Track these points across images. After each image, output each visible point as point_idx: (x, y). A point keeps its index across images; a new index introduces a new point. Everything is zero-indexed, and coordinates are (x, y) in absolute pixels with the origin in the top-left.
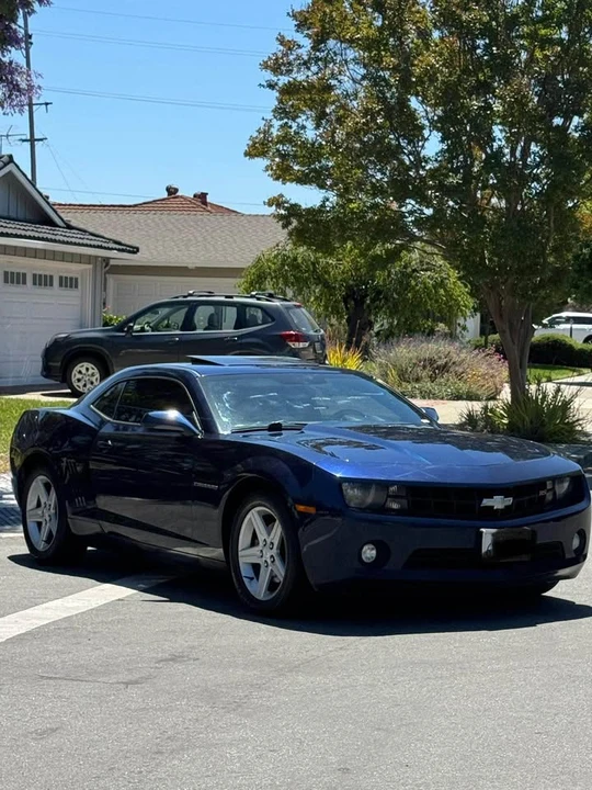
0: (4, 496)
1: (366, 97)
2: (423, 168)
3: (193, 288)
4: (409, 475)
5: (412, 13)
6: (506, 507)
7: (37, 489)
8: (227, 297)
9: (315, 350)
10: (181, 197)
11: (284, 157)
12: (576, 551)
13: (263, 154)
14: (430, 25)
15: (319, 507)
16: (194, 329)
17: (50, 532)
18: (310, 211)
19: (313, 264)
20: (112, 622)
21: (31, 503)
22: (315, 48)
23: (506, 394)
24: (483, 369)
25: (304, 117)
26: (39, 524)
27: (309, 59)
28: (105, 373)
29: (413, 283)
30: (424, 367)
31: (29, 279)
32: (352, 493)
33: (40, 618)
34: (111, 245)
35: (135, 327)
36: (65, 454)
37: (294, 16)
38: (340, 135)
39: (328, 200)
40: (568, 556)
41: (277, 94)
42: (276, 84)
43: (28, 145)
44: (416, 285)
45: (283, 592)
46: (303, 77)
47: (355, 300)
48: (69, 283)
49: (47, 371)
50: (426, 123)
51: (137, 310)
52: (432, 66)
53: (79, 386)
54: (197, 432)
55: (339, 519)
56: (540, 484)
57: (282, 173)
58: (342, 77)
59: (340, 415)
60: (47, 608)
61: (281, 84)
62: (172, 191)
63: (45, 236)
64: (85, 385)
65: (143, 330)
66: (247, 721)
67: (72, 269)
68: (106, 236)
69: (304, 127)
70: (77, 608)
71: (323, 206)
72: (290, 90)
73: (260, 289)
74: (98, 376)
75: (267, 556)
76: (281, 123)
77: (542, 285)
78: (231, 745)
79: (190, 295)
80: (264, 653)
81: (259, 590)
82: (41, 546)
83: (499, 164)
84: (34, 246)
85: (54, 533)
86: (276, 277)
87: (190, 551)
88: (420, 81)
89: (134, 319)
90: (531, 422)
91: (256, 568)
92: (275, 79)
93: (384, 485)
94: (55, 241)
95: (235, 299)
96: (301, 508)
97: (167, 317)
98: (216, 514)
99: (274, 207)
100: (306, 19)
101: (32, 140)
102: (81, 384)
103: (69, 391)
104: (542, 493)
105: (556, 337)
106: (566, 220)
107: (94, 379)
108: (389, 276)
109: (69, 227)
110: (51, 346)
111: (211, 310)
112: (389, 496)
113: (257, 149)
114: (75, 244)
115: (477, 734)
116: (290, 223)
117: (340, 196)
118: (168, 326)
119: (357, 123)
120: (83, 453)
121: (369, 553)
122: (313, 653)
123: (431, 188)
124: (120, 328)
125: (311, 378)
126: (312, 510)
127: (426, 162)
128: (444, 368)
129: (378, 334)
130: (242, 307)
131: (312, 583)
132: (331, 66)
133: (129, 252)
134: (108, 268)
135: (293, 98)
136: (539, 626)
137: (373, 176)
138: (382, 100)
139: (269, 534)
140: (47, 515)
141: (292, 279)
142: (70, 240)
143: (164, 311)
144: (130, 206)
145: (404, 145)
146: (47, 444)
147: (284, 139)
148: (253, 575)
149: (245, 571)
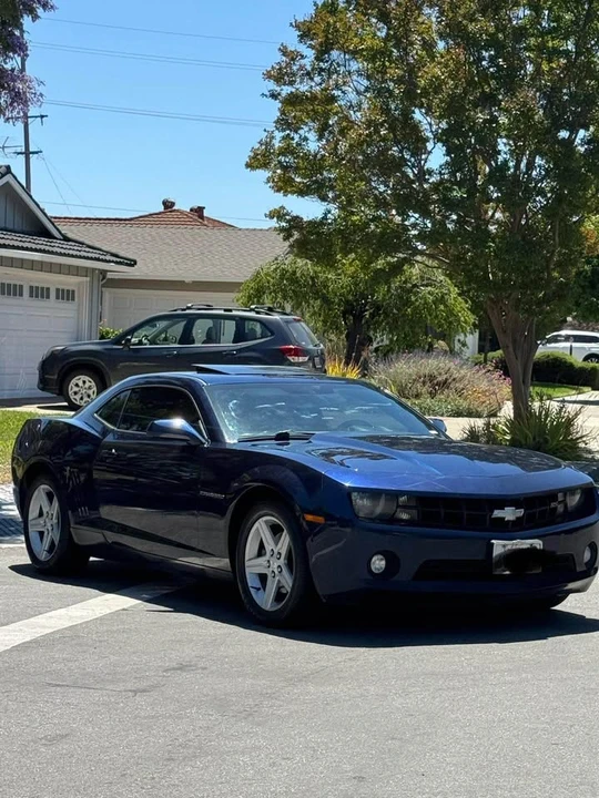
0: (4, 507)
1: (369, 109)
2: (426, 181)
3: (191, 301)
4: (419, 486)
5: (417, 23)
6: (517, 518)
7: (39, 498)
8: (225, 310)
9: (314, 366)
10: (178, 211)
11: (285, 168)
12: (586, 564)
13: (265, 166)
14: (435, 36)
15: (328, 517)
16: (193, 342)
17: (52, 543)
18: (312, 223)
19: (312, 278)
20: (118, 631)
21: (33, 512)
22: (319, 58)
23: (508, 410)
24: (484, 385)
25: (306, 129)
26: (41, 534)
27: (313, 70)
28: (102, 386)
29: (413, 299)
30: (424, 383)
31: (26, 291)
32: (362, 504)
33: (44, 627)
34: (108, 258)
35: (133, 340)
36: (67, 463)
37: (297, 27)
38: (343, 146)
39: (329, 212)
40: (579, 569)
41: (280, 105)
42: (279, 94)
43: (23, 157)
44: (416, 300)
45: (290, 604)
46: (306, 88)
47: (354, 316)
48: (66, 295)
49: (44, 383)
50: (430, 135)
51: (133, 324)
52: (438, 78)
53: (76, 399)
54: (203, 441)
55: (348, 530)
56: (551, 496)
57: (283, 185)
58: (347, 88)
59: (347, 425)
60: (51, 617)
61: (284, 94)
62: (168, 205)
63: (43, 247)
64: (82, 399)
65: (140, 343)
66: (259, 730)
67: (70, 282)
68: (103, 248)
69: (306, 139)
70: (81, 617)
71: (325, 218)
72: (293, 101)
73: (258, 302)
74: (95, 389)
75: (274, 566)
76: (282, 134)
77: (546, 300)
78: (243, 753)
79: (189, 308)
80: (272, 663)
81: (266, 600)
82: (43, 556)
83: (504, 177)
84: (32, 258)
85: (56, 543)
86: (274, 291)
87: (195, 561)
88: (425, 93)
89: (132, 331)
90: (534, 439)
91: (263, 578)
92: (278, 89)
93: (393, 495)
94: (52, 253)
95: (234, 313)
96: (309, 518)
97: (165, 330)
98: (222, 524)
99: (275, 219)
100: (309, 30)
101: (27, 153)
102: (78, 397)
103: (66, 404)
104: (553, 505)
105: (556, 355)
106: (571, 235)
107: (91, 392)
108: (389, 291)
109: (66, 239)
110: (47, 359)
111: (209, 323)
112: (398, 506)
113: (259, 160)
114: (73, 256)
115: (492, 744)
116: (291, 235)
117: (342, 208)
118: (166, 339)
119: (360, 135)
120: (84, 462)
121: (378, 563)
122: (323, 663)
123: (434, 202)
124: (117, 341)
125: (318, 387)
126: (320, 520)
127: (430, 175)
128: (445, 384)
129: (376, 350)
130: (241, 321)
131: (320, 593)
132: (334, 76)
133: (127, 265)
134: (105, 281)
135: (295, 109)
136: (550, 639)
137: (376, 188)
138: (386, 111)
139: (276, 544)
140: (49, 524)
141: (291, 293)
142: (67, 252)
143: (161, 325)
144: (125, 220)
145: (408, 157)
146: (50, 453)
147: (286, 151)
148: (259, 585)
149: (252, 581)
